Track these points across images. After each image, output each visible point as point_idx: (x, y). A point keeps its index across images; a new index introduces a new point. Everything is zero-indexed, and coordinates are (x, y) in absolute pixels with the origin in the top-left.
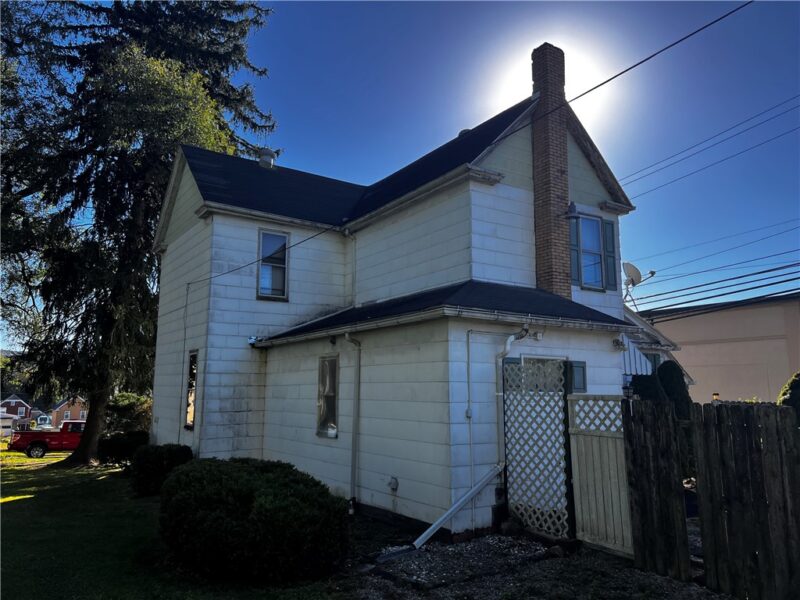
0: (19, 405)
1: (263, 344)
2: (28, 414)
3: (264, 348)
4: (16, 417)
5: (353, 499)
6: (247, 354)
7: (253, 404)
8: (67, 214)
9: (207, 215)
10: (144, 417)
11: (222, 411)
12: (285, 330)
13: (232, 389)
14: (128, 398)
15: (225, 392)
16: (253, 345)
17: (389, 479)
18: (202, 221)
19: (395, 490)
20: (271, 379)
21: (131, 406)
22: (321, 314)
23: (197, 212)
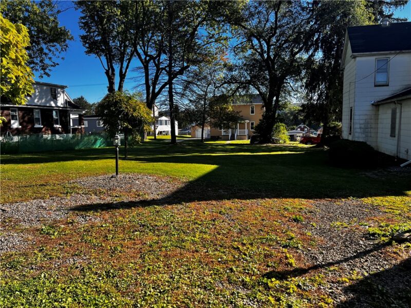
0: (305, 127)
1: (376, 104)
2: (308, 131)
3: (377, 105)
4: (304, 132)
5: (397, 156)
6: (370, 108)
7: (373, 126)
8: (312, 55)
9: (355, 57)
10: (340, 131)
11: (360, 128)
12: (386, 97)
13: (364, 121)
14: (334, 124)
15: (362, 122)
16: (373, 104)
17: (406, 149)
18: (353, 59)
19: (407, 153)
20: (380, 117)
21: (335, 127)
22: (405, 89)
23: (351, 57)
